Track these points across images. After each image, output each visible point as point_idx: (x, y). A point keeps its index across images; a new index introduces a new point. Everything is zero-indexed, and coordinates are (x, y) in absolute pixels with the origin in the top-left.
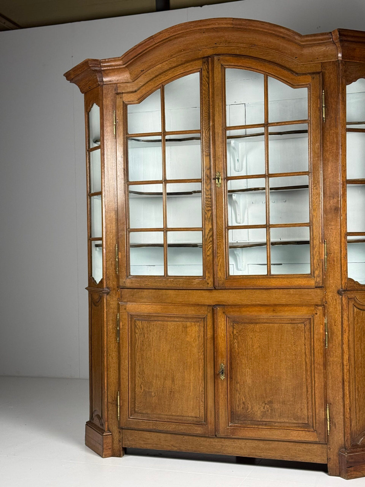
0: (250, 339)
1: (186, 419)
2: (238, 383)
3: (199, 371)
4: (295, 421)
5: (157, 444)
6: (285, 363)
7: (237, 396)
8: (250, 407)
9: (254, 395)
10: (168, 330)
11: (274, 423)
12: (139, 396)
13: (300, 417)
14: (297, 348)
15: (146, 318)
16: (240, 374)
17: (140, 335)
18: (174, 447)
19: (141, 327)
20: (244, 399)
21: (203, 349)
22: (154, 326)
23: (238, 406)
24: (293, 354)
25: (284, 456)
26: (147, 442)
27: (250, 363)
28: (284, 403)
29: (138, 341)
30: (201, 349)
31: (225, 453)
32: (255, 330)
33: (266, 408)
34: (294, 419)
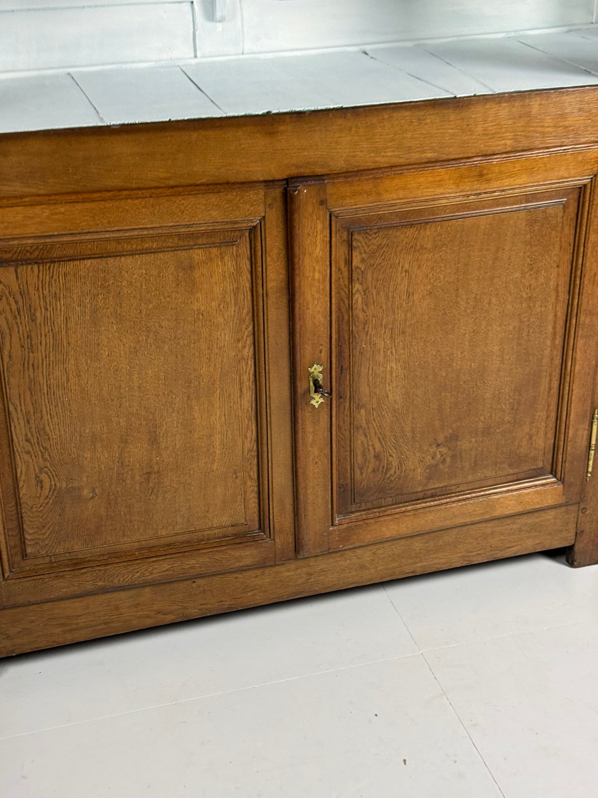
0: (404, 274)
1: (203, 535)
2: (363, 406)
3: (241, 397)
4: (511, 471)
5: (109, 623)
6: (500, 326)
7: (359, 442)
8: (395, 464)
9: (408, 429)
10: (124, 283)
11: (456, 486)
12: (34, 510)
13: (526, 457)
14: (536, 278)
15: (31, 254)
16: (369, 381)
17: (15, 317)
18: (165, 614)
19: (15, 288)
20: (378, 446)
21: (251, 328)
22: (68, 278)
23: (361, 469)
24: (525, 296)
25: (473, 556)
26: (75, 627)
27: (401, 343)
28: (487, 432)
29: (8, 338)
30: (244, 329)
31: (317, 589)
32: (418, 245)
33: (439, 456)
34: (510, 465)
